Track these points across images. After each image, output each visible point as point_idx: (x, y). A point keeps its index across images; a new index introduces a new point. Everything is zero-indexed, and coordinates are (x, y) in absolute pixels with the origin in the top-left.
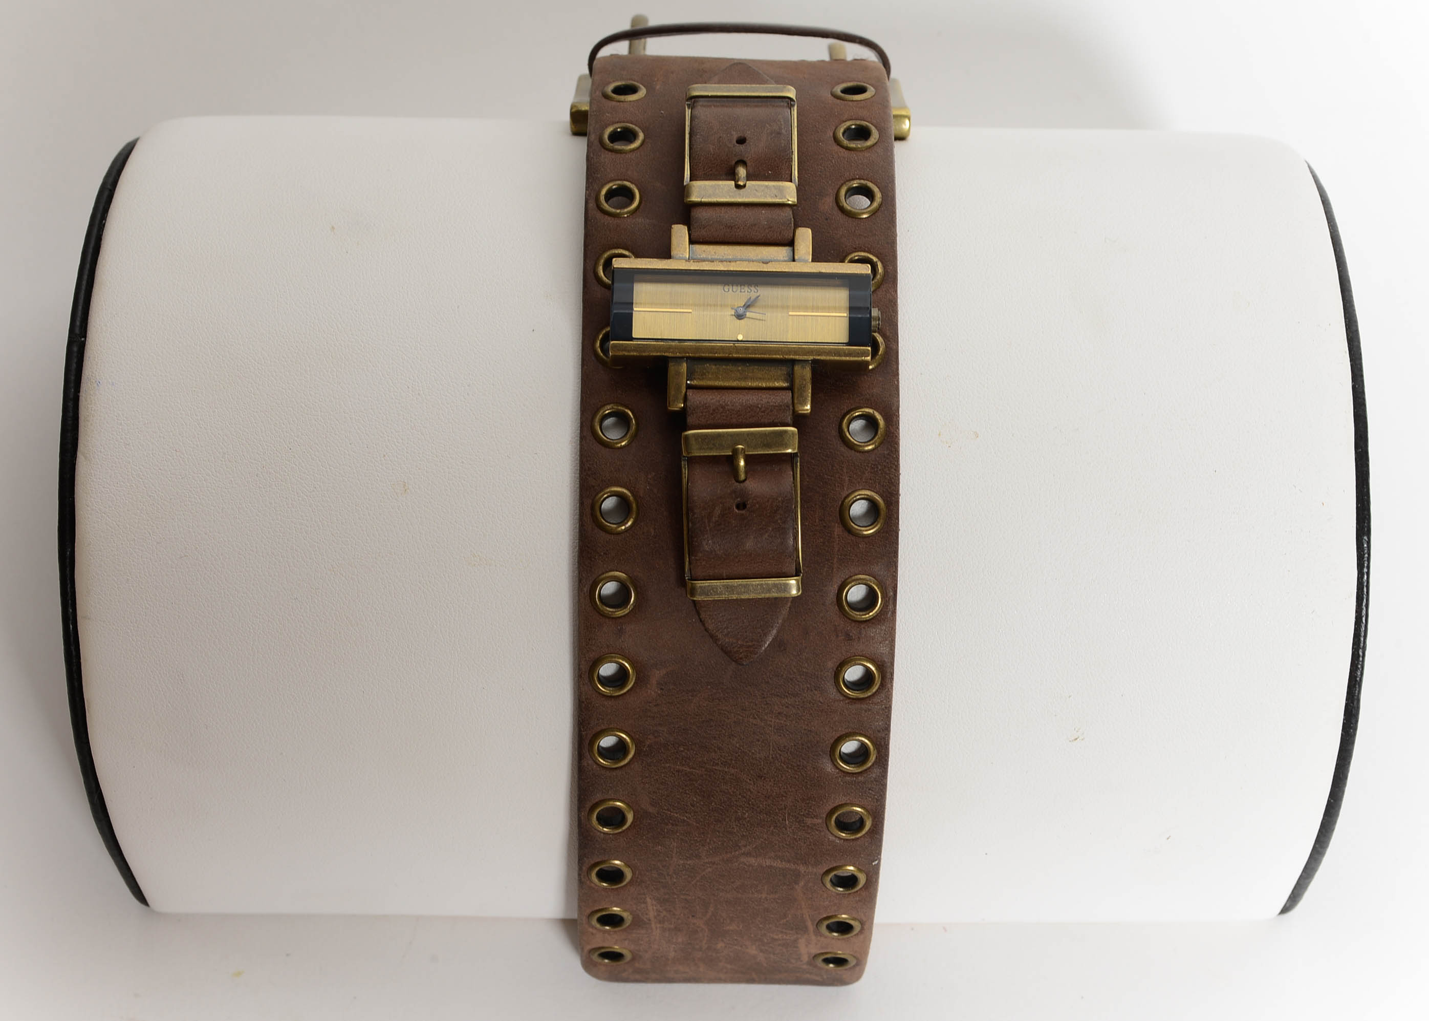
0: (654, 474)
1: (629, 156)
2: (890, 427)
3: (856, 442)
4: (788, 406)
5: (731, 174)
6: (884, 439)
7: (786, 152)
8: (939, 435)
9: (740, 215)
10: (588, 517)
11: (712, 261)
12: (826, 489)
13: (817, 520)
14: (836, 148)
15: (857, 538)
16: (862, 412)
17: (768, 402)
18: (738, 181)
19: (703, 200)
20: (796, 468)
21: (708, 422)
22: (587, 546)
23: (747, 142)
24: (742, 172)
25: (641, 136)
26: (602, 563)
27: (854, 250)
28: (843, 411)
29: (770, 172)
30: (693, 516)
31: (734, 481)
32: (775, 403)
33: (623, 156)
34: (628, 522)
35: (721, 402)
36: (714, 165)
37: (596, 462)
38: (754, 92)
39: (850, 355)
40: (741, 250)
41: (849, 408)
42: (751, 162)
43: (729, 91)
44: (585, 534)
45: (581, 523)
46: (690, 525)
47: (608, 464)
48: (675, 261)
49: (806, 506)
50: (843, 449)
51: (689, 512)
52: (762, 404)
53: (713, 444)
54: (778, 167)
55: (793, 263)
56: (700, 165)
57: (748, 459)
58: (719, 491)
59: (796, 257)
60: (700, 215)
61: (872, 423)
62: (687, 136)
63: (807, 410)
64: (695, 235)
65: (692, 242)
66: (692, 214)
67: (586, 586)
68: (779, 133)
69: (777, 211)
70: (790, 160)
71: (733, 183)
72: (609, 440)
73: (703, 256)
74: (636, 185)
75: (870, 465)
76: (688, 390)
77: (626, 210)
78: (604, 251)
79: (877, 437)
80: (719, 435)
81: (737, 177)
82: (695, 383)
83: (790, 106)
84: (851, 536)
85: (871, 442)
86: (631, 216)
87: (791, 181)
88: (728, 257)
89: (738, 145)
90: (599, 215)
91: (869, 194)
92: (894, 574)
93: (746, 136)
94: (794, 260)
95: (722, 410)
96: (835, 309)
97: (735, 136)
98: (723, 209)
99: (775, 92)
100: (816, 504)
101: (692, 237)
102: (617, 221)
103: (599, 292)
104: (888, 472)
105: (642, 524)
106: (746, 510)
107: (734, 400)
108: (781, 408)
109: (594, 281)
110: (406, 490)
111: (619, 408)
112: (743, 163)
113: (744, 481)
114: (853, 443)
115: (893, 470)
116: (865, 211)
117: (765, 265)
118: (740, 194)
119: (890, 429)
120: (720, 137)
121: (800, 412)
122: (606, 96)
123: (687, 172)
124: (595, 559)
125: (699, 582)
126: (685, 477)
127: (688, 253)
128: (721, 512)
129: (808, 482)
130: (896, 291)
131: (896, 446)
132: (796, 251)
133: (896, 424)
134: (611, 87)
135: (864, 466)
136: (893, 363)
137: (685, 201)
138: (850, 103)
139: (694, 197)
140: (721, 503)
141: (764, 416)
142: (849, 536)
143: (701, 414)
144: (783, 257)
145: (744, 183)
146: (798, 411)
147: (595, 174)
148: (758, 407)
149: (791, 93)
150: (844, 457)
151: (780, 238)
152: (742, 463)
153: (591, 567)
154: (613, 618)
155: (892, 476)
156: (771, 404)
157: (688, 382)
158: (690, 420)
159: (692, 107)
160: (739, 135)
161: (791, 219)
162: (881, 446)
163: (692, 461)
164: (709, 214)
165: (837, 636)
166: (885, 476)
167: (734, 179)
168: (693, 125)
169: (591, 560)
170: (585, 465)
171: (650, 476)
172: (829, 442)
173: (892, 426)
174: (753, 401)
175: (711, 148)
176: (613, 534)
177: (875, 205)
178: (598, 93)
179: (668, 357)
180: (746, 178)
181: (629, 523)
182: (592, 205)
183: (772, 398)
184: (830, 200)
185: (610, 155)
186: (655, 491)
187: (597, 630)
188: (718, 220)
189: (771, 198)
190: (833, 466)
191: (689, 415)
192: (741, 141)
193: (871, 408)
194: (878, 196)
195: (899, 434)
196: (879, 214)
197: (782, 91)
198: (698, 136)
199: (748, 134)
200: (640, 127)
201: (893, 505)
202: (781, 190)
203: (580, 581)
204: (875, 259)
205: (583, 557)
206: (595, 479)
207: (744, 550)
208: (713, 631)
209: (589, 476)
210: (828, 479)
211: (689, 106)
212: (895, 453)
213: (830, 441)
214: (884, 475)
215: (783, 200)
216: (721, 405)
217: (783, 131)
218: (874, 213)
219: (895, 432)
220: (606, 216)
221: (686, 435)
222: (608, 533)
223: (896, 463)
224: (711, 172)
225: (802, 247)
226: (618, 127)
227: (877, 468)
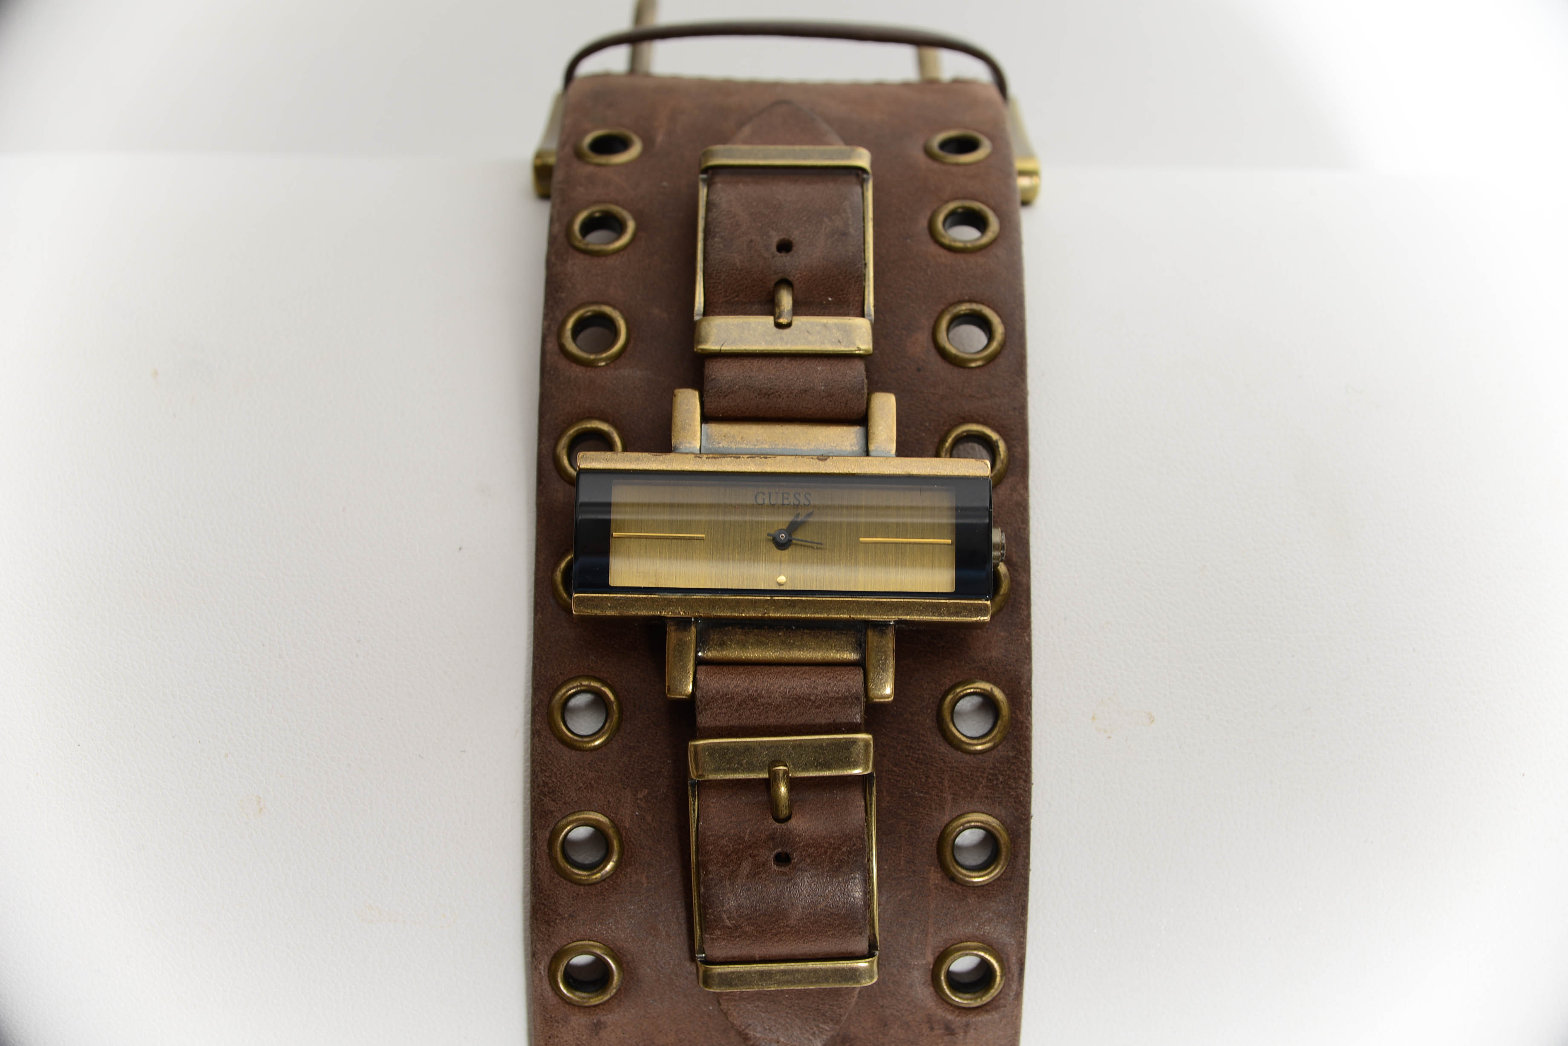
0: (646, 791)
1: (610, 261)
2: (1018, 712)
3: (964, 739)
4: (858, 699)
5: (770, 307)
6: (1009, 732)
7: (855, 265)
8: (1093, 718)
9: (782, 373)
10: (545, 859)
11: (737, 455)
12: (916, 813)
13: (902, 863)
14: (933, 248)
15: (964, 888)
16: (974, 688)
17: (826, 692)
18: (779, 317)
19: (724, 348)
20: (871, 794)
21: (731, 723)
22: (543, 904)
23: (794, 248)
24: (786, 300)
25: (631, 226)
26: (566, 930)
27: (962, 421)
28: (943, 688)
29: (830, 299)
30: (706, 875)
31: (771, 821)
32: (838, 693)
33: (601, 261)
34: (608, 863)
35: (751, 692)
36: (741, 288)
37: (556, 774)
38: (805, 158)
39: (957, 612)
40: (783, 433)
41: (953, 683)
42: (800, 283)
43: (766, 158)
44: (539, 885)
45: (533, 866)
46: (702, 890)
47: (575, 777)
48: (677, 455)
49: (885, 841)
50: (944, 748)
51: (701, 871)
52: (817, 695)
53: (738, 763)
54: (842, 290)
55: (867, 458)
56: (720, 287)
57: (794, 784)
58: (747, 836)
59: (872, 447)
60: (721, 373)
61: (988, 703)
62: (701, 236)
63: (888, 697)
64: (711, 406)
65: (706, 418)
66: (707, 372)
67: (543, 962)
68: (845, 234)
69: (841, 366)
70: (862, 278)
71: (770, 320)
72: (576, 738)
73: (724, 445)
74: (622, 313)
75: (985, 775)
76: (699, 668)
77: (604, 355)
78: (570, 425)
79: (997, 729)
80: (748, 747)
81: (777, 311)
82: (711, 654)
83: (862, 183)
84: (955, 885)
85: (988, 738)
86: (612, 365)
87: (863, 315)
88: (763, 446)
89: (779, 254)
90: (563, 363)
91: (984, 324)
92: (1022, 940)
93: (791, 239)
94: (867, 453)
95: (751, 703)
96: (934, 530)
97: (776, 238)
98: (756, 363)
99: (838, 158)
100: (900, 837)
101: (705, 410)
102: (590, 373)
103: (560, 491)
104: (1014, 785)
105: (629, 870)
106: (790, 866)
107: (772, 688)
108: (846, 700)
109: (554, 473)
110: (261, 809)
111: (592, 684)
112: (786, 282)
113: (788, 818)
114: (960, 740)
115: (1021, 782)
116: (978, 356)
117: (821, 463)
118: (782, 338)
119: (1017, 716)
120: (751, 241)
121: (877, 700)
122: (579, 155)
123: (700, 297)
124: (555, 923)
125: (718, 967)
126: (694, 810)
127: (699, 441)
128: (750, 870)
129: (888, 802)
130: (1026, 488)
131: (1027, 743)
132: (871, 436)
133: (1027, 707)
134: (588, 139)
135: (977, 776)
136: (1023, 607)
137: (695, 350)
138: (954, 169)
139: (710, 344)
140: (750, 855)
141: (819, 714)
142: (952, 886)
143: (719, 711)
144: (851, 446)
145: (789, 321)
146: (873, 699)
147: (557, 292)
148: (810, 700)
149: (863, 159)
150: (944, 762)
151: (845, 412)
152: (783, 790)
153: (549, 936)
154: (586, 1007)
155: (1021, 791)
156: (831, 694)
157: (700, 654)
158: (704, 720)
159: (710, 184)
160: (782, 237)
161: (863, 380)
162: (1004, 743)
163: (704, 786)
164: (733, 373)
165: (932, 1029)
166: (1009, 792)
167: (772, 313)
168: (710, 219)
169: (549, 925)
170: (539, 777)
171: (640, 796)
172: (922, 738)
173: (1020, 710)
174: (802, 690)
175: (737, 261)
176: (584, 885)
177: (995, 345)
178: (568, 149)
179: (665, 618)
180: (791, 312)
181: (610, 866)
182: (552, 346)
183: (832, 684)
184: (923, 337)
185: (581, 259)
186: (649, 818)
187: (560, 1026)
188: (747, 383)
189: (832, 345)
190: (927, 777)
191: (700, 713)
192: (785, 247)
193: (988, 681)
194: (999, 329)
195: (1031, 724)
196: (1001, 360)
197: (849, 157)
198: (716, 239)
199: (795, 236)
200: (630, 211)
201: (1022, 836)
202: (848, 332)
203: (534, 955)
204: (994, 436)
205: (537, 920)
206: (554, 800)
207: (787, 926)
208: (740, 1026)
209: (545, 795)
210: (920, 797)
211: (704, 180)
212: (1026, 754)
213: (923, 735)
214: (1007, 790)
215: (851, 349)
216: (750, 695)
217: (851, 230)
218: (991, 359)
219: (1026, 721)
220: (574, 365)
221: (696, 747)
222: (576, 884)
223: (1026, 770)
224: (737, 299)
225: (880, 428)
226: (595, 210)
227: (997, 779)
